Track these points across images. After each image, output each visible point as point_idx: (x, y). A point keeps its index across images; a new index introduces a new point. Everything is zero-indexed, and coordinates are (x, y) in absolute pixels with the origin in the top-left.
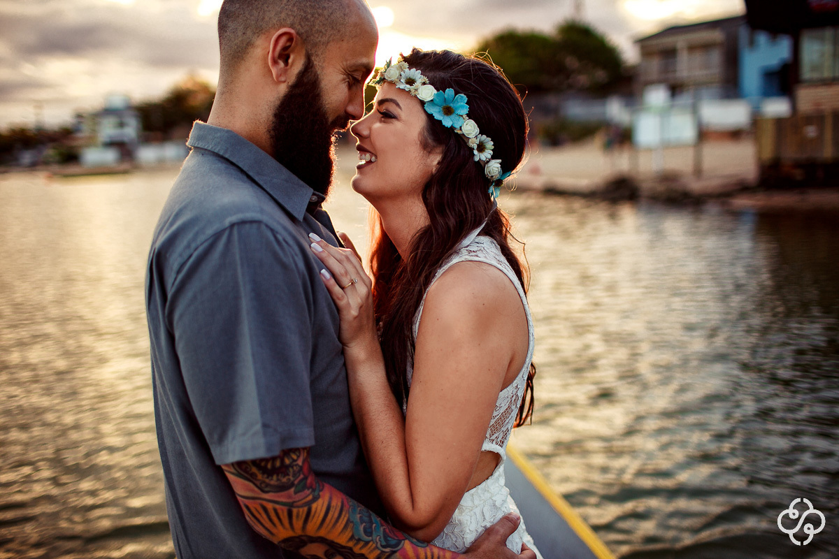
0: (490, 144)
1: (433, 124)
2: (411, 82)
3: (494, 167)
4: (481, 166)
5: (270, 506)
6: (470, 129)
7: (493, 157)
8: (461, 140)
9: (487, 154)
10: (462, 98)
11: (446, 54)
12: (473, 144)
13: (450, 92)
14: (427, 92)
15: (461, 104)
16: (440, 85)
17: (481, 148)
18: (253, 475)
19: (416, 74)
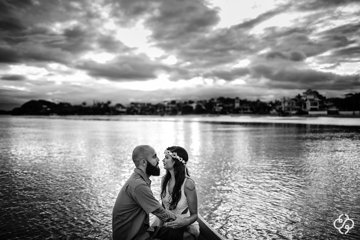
0: (182, 159)
1: (173, 158)
2: (169, 152)
3: (184, 162)
4: (181, 162)
5: (164, 215)
6: (178, 157)
7: (183, 160)
8: (177, 159)
9: (182, 160)
10: (176, 153)
11: (173, 147)
12: (179, 159)
13: (174, 153)
14: (171, 154)
15: (176, 154)
16: (173, 152)
17: (181, 159)
18: (160, 212)
19: (169, 151)
